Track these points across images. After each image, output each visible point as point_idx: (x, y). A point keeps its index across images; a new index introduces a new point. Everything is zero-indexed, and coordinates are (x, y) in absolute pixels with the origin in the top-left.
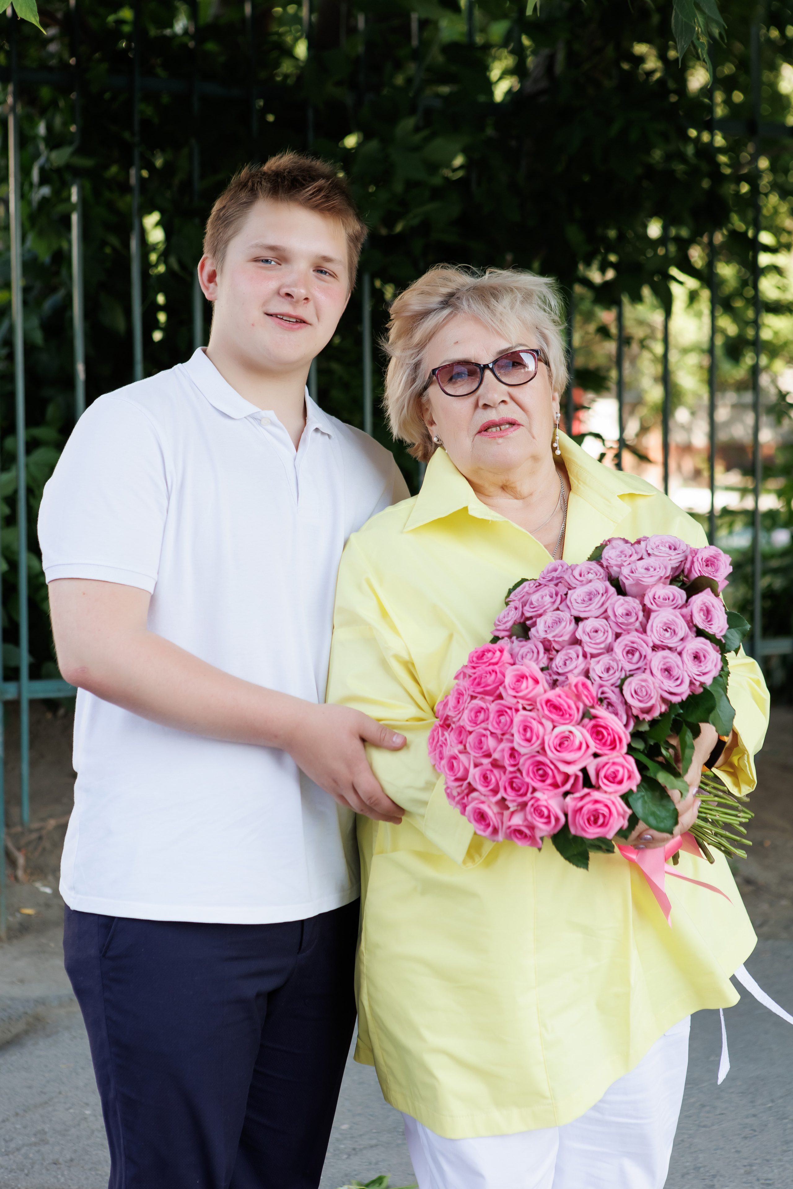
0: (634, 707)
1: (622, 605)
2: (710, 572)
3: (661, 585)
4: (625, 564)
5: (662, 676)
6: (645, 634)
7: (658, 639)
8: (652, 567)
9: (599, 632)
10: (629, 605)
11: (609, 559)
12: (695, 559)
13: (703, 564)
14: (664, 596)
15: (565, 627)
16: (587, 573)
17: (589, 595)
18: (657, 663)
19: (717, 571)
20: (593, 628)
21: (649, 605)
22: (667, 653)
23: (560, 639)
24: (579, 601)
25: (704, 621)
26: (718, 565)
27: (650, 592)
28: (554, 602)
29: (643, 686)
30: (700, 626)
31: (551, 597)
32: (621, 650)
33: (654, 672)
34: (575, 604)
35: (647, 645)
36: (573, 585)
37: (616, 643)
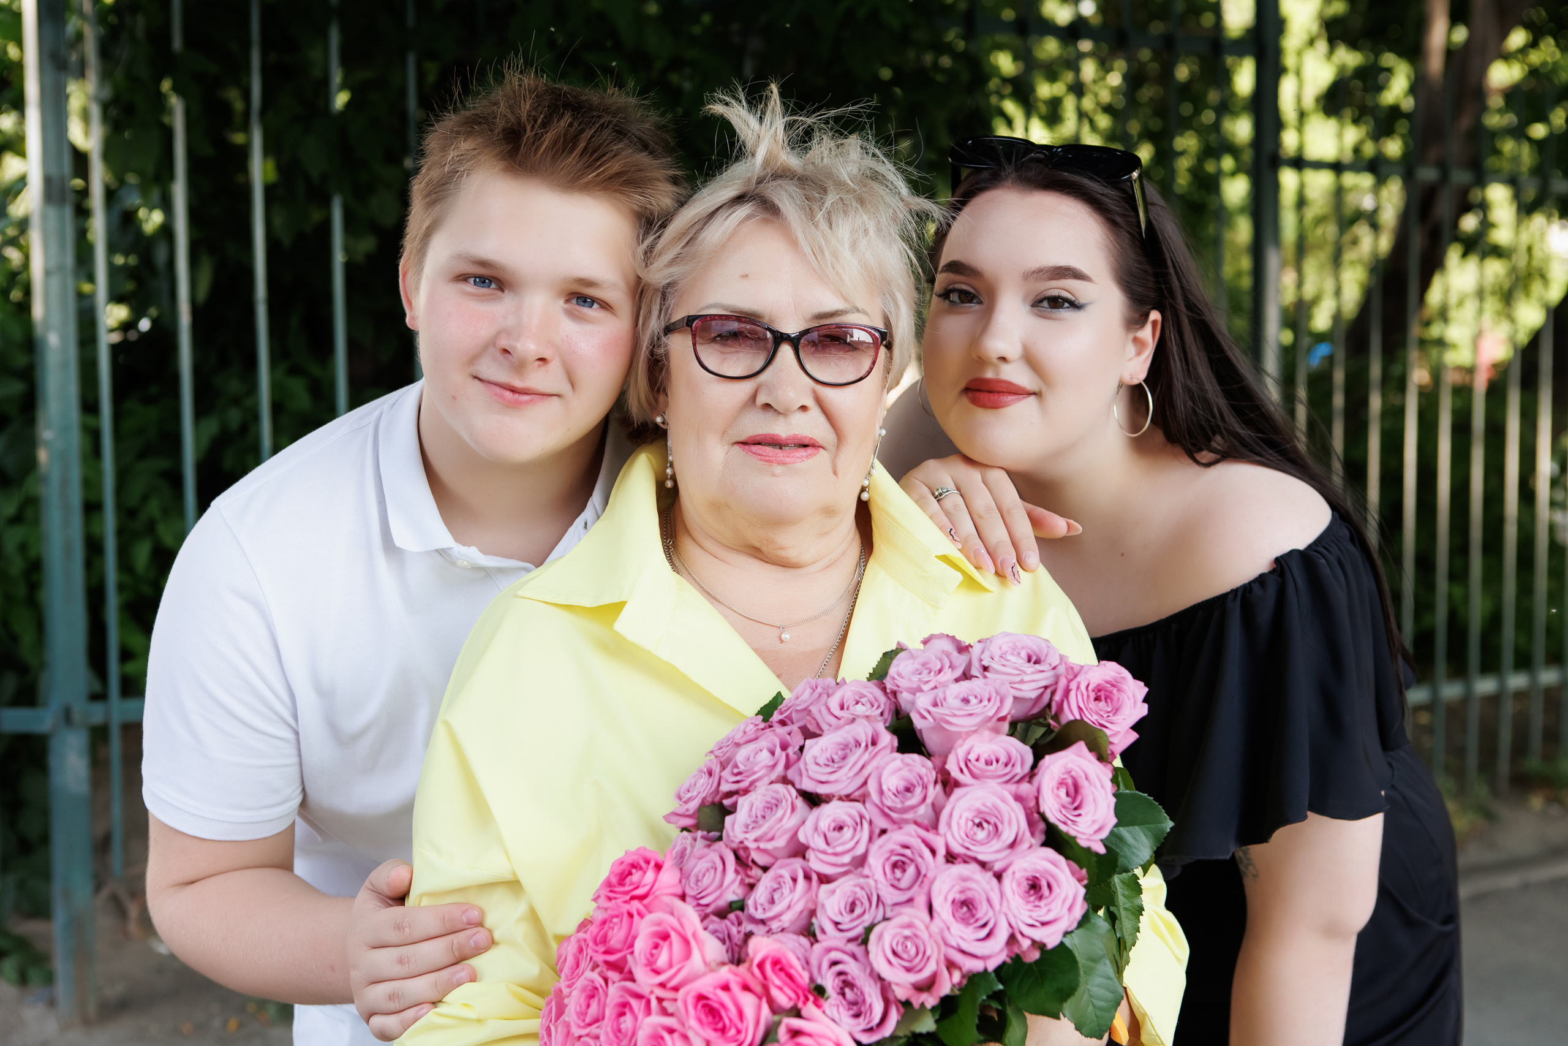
0: (897, 984)
1: (900, 769)
2: (1102, 713)
3: (987, 734)
4: (925, 688)
5: (954, 916)
6: (935, 831)
7: (961, 841)
8: (976, 697)
9: (845, 829)
10: (910, 771)
11: (896, 677)
12: (1073, 686)
13: (1088, 696)
14: (989, 756)
15: (781, 819)
16: (854, 703)
17: (843, 749)
18: (945, 888)
19: (1116, 711)
20: (834, 821)
21: (955, 773)
22: (972, 869)
23: (769, 846)
24: (821, 761)
25: (1064, 807)
26: (1119, 699)
27: (961, 746)
28: (774, 766)
29: (906, 938)
30: (1052, 819)
31: (773, 753)
32: (881, 860)
33: (936, 905)
34: (812, 767)
35: (933, 852)
36: (824, 726)
37: (874, 848)
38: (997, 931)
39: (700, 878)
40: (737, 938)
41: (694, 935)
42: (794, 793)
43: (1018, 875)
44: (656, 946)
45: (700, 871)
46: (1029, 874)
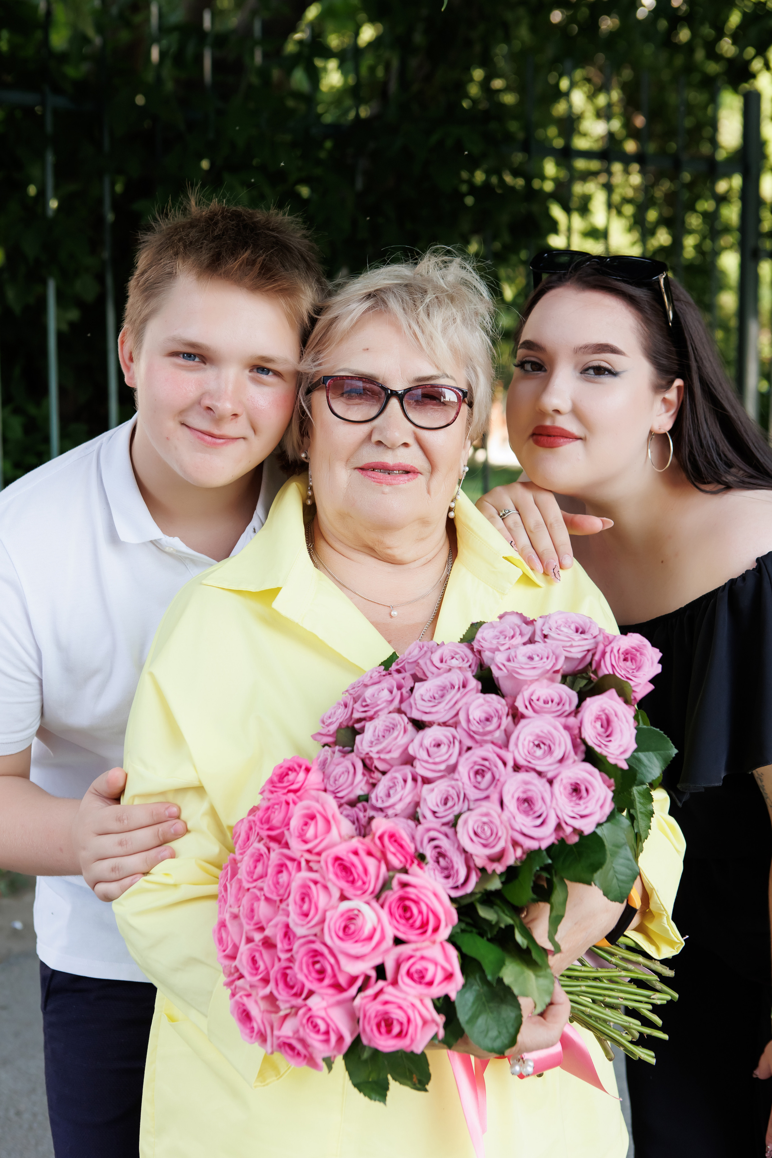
0: (477, 856)
1: (482, 705)
2: (628, 670)
3: (545, 682)
4: (502, 648)
5: (518, 808)
6: (506, 749)
7: (524, 756)
8: (538, 656)
9: (442, 746)
10: (490, 706)
11: (481, 640)
12: (608, 649)
13: (619, 657)
14: (546, 697)
15: (396, 738)
16: (450, 658)
17: (442, 690)
18: (513, 789)
19: (639, 668)
20: (434, 740)
21: (522, 709)
22: (531, 776)
23: (387, 757)
24: (426, 698)
25: (599, 735)
26: (641, 660)
27: (527, 689)
28: (392, 701)
29: (484, 823)
30: (590, 743)
31: (391, 692)
32: (467, 769)
33: (506, 800)
34: (419, 702)
35: (505, 764)
36: (428, 674)
37: (462, 760)
38: (548, 821)
39: (337, 778)
40: (364, 821)
41: (333, 816)
42: (406, 720)
43: (565, 781)
44: (306, 824)
45: (337, 774)
46: (573, 781)
